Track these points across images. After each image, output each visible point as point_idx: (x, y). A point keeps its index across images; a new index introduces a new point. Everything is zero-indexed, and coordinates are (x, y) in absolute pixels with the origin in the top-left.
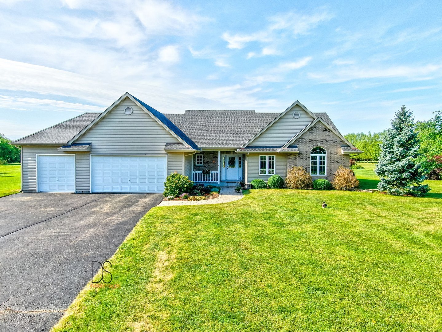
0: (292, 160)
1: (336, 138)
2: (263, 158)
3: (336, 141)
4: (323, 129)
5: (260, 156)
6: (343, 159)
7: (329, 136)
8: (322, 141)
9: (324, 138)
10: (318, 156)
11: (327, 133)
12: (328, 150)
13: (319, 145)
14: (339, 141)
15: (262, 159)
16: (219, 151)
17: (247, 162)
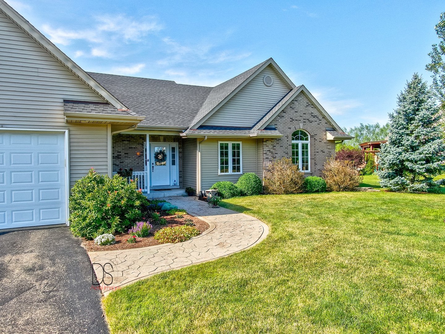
0: (268, 149)
1: (321, 117)
2: (224, 148)
3: (320, 121)
4: (305, 104)
5: (220, 142)
6: (328, 147)
7: (313, 114)
8: (305, 121)
9: (307, 116)
10: (300, 143)
11: (311, 110)
12: (312, 134)
13: (301, 126)
14: (324, 121)
15: (222, 147)
16: (148, 134)
17: (200, 153)
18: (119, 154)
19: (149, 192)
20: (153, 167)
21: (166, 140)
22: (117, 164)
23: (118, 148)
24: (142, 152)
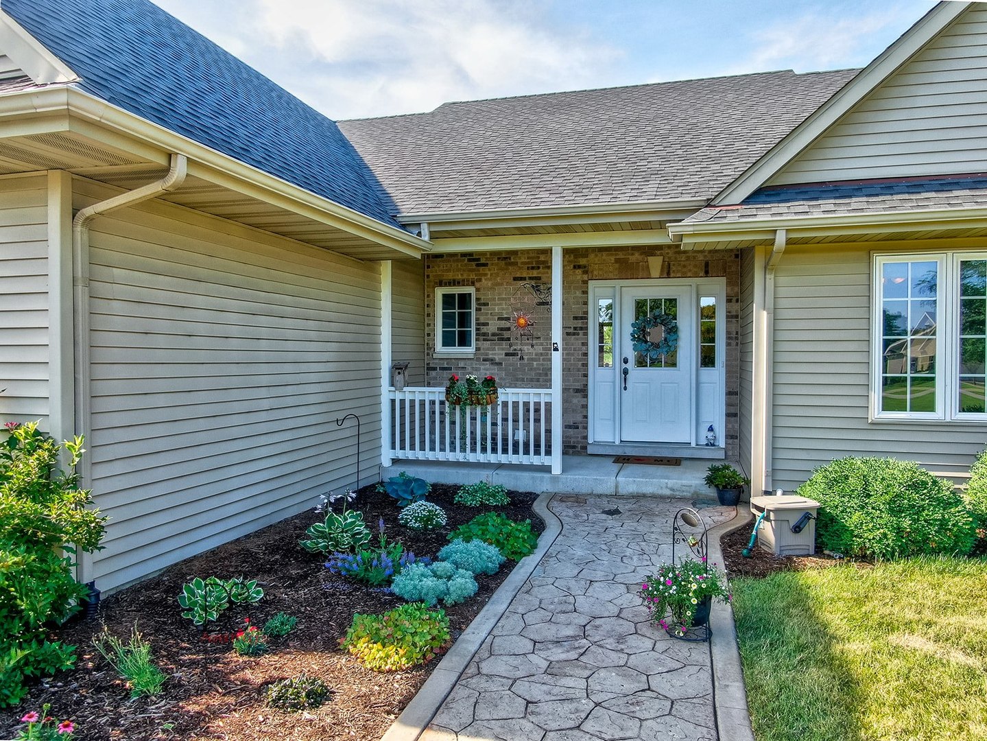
5: (882, 260)
16: (557, 245)
17: (765, 313)
18: (504, 324)
19: (557, 470)
20: (626, 372)
21: (673, 268)
22: (497, 358)
23: (501, 304)
24: (582, 318)
